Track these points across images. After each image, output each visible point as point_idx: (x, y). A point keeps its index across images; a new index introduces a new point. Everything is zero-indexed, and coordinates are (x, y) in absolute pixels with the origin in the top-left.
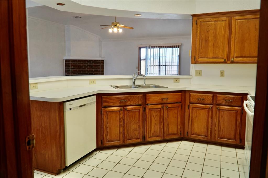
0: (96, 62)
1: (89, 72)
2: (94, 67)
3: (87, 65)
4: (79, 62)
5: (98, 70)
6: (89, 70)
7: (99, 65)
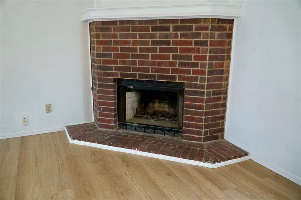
0: (191, 28)
1: (157, 70)
2: (182, 50)
3: (154, 43)
4: (122, 30)
5: (196, 65)
6: (160, 64)
7: (204, 43)
